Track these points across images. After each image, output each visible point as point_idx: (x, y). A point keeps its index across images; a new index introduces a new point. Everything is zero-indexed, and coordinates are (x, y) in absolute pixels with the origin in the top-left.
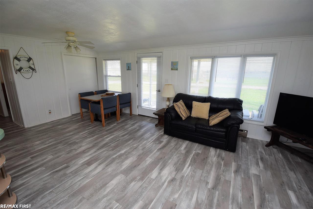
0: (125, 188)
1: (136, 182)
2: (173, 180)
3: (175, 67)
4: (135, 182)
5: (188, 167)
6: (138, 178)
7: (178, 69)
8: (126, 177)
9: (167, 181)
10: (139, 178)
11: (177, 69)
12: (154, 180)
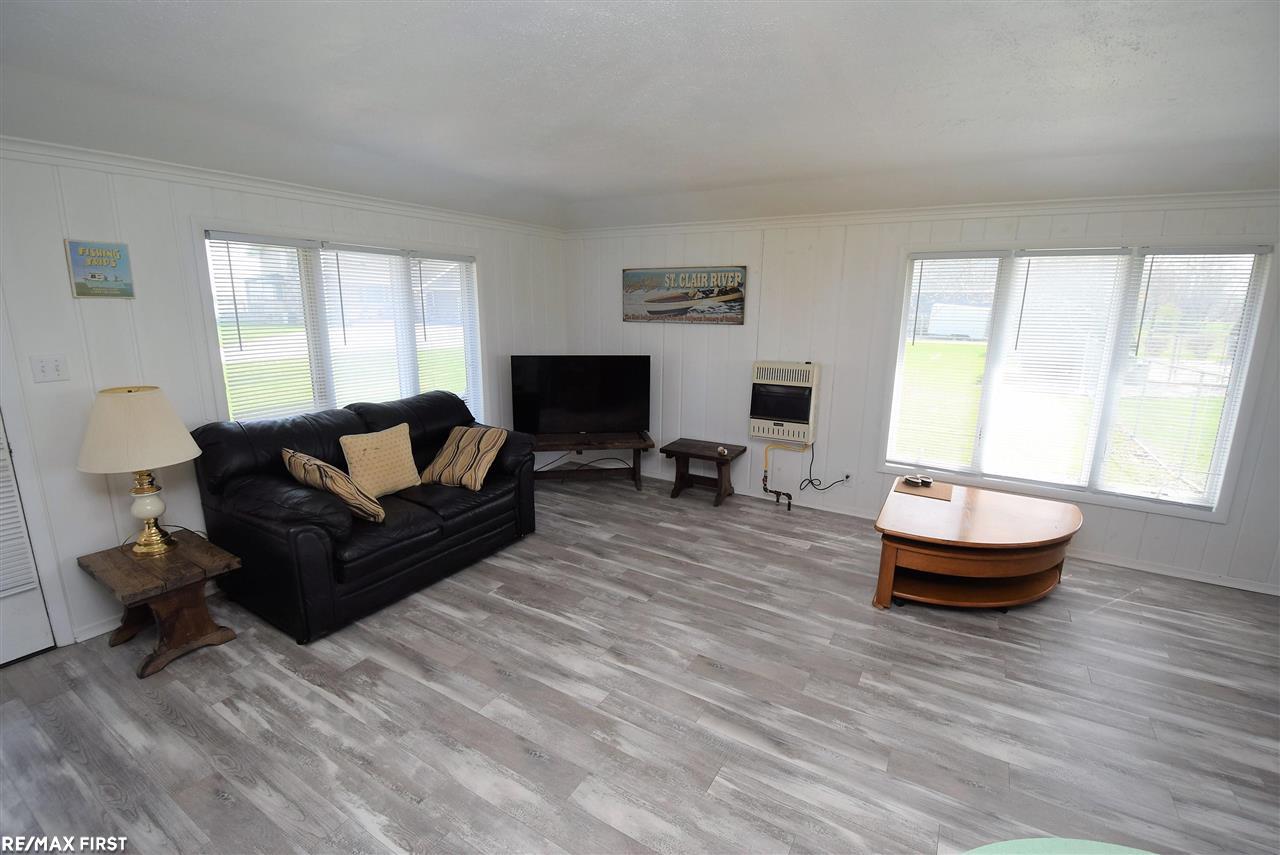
0: (650, 772)
1: (619, 739)
2: (616, 652)
3: (111, 278)
4: (619, 744)
5: (569, 618)
6: (599, 735)
7: (137, 290)
8: (591, 774)
9: (623, 666)
10: (599, 733)
11: (127, 292)
12: (612, 693)
